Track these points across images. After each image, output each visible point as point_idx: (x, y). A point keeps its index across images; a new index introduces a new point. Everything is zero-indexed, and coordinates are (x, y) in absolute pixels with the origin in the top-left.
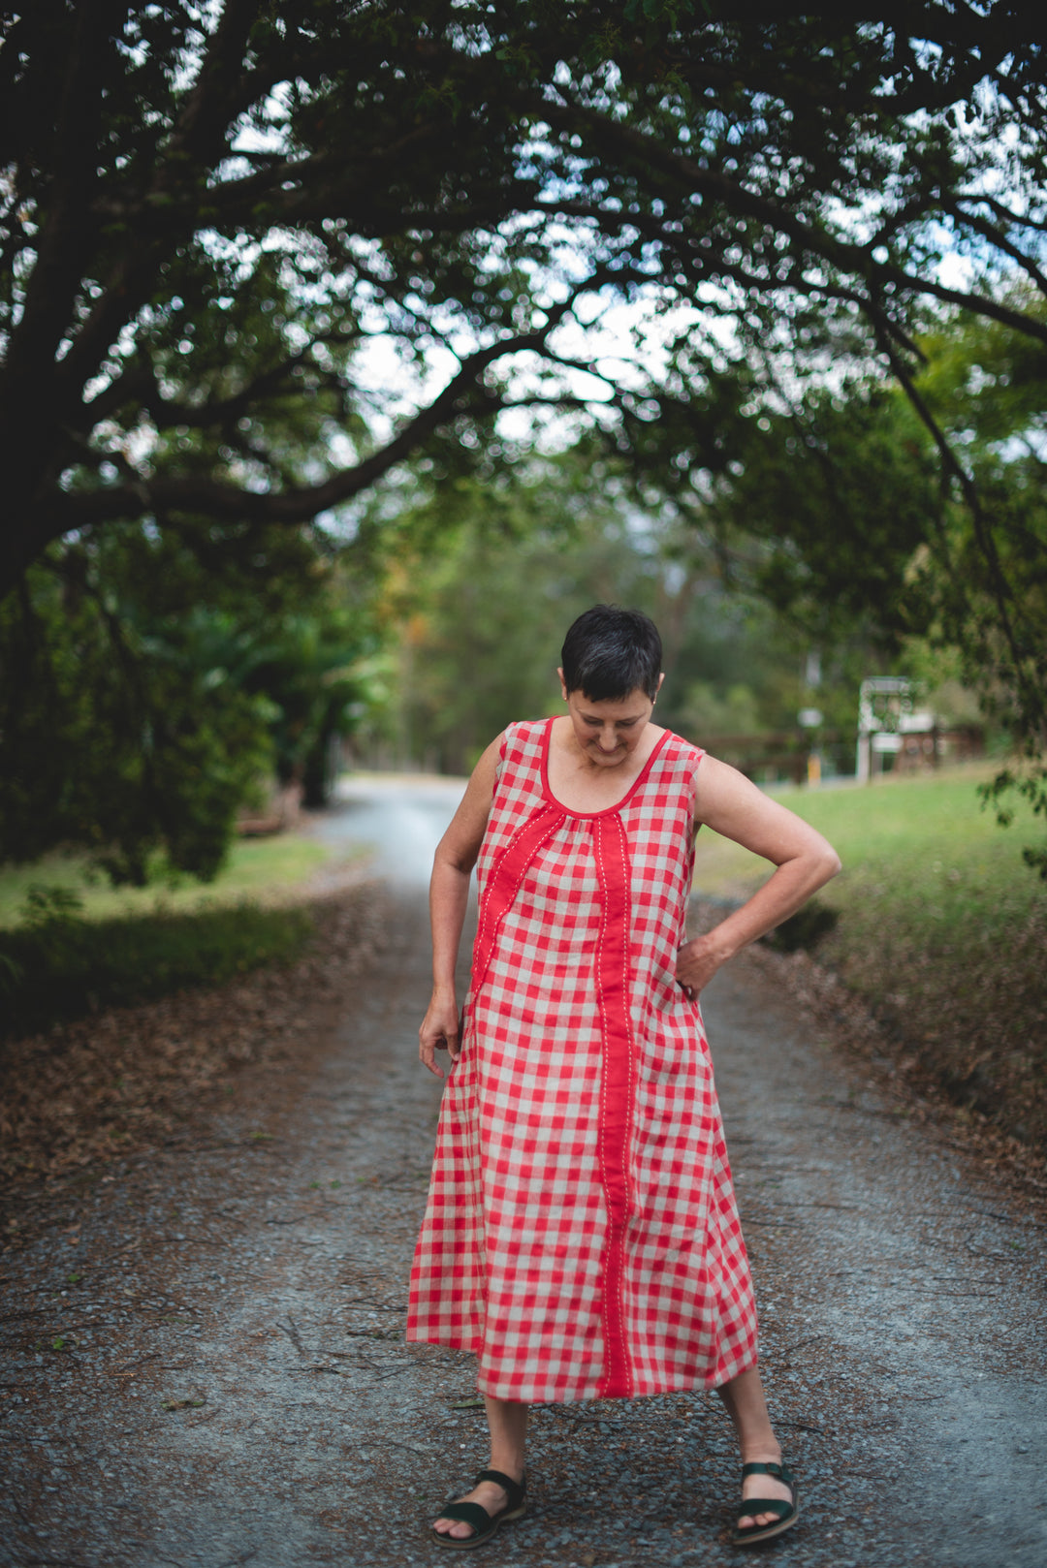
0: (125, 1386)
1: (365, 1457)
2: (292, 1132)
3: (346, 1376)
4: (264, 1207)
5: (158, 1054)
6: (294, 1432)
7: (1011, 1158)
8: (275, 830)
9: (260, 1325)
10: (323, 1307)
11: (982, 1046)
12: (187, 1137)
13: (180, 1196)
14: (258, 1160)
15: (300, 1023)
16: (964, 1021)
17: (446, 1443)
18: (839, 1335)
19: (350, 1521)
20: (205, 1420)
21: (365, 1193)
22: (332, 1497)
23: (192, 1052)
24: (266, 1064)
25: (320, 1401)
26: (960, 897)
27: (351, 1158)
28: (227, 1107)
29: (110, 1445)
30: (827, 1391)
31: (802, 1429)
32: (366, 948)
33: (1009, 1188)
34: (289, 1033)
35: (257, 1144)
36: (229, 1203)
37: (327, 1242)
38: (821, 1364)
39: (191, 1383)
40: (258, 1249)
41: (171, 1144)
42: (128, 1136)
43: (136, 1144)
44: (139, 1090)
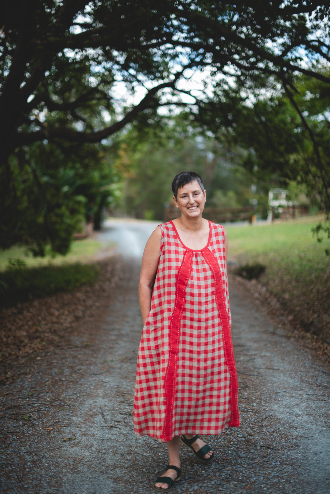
0: (49, 433)
1: (129, 458)
2: (97, 342)
3: (120, 429)
4: (90, 369)
5: (52, 314)
6: (105, 449)
8: (85, 237)
9: (91, 411)
10: (111, 404)
11: (314, 312)
12: (63, 344)
13: (63, 365)
14: (87, 352)
15: (97, 304)
16: (308, 304)
17: (154, 453)
18: (278, 414)
19: (125, 481)
20: (76, 445)
21: (122, 364)
22: (119, 473)
23: (63, 314)
24: (87, 318)
25: (112, 438)
27: (117, 351)
28: (76, 334)
29: (46, 454)
31: (269, 448)
32: (116, 279)
34: (94, 308)
35: (86, 347)
36: (79, 367)
37: (111, 381)
38: (273, 425)
39: (71, 432)
40: (89, 384)
41: (58, 346)
42: (44, 343)
43: (47, 346)
44: (47, 327)
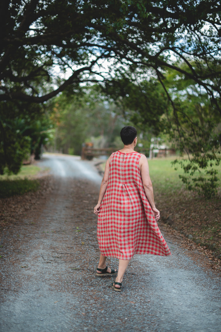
0: (13, 264)
1: (57, 276)
2: (39, 222)
3: (52, 264)
4: (35, 235)
5: (11, 207)
6: (44, 272)
7: (174, 233)
8: (29, 164)
9: (36, 255)
10: (47, 253)
11: (170, 212)
12: (19, 223)
13: (19, 233)
14: (33, 227)
15: (38, 203)
16: (167, 208)
17: (71, 274)
18: (140, 260)
19: (55, 285)
20: (29, 269)
21: (53, 234)
22: (52, 282)
23: (17, 207)
24: (32, 210)
25: (48, 267)
26: (168, 184)
27: (50, 228)
28: (26, 218)
29: (12, 273)
30: (137, 269)
31: (133, 274)
32: (50, 189)
33: (173, 238)
34: (36, 204)
35: (32, 224)
36: (28, 234)
37: (47, 242)
38: (136, 265)
39: (25, 264)
40: (34, 242)
41: (16, 224)
42: (7, 222)
43: (9, 224)
44: (8, 214)
